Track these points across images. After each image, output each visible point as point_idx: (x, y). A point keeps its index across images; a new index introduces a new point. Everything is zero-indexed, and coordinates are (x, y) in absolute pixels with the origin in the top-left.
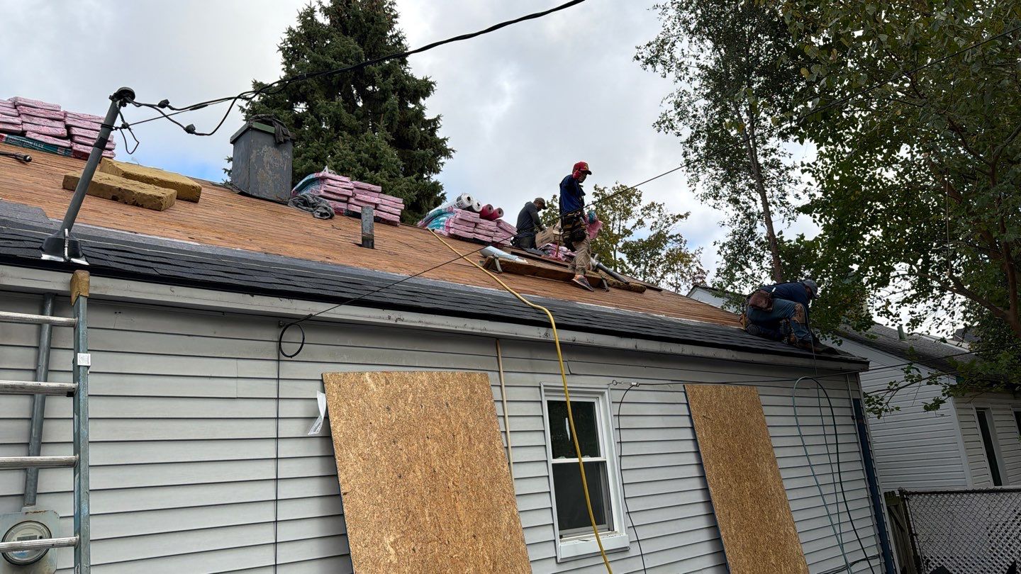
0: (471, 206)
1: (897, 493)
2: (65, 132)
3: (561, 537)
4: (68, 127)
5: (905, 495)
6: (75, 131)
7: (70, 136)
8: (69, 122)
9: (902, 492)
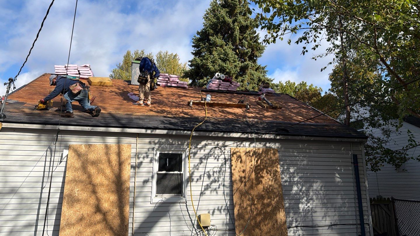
0: (220, 77)
1: (391, 199)
2: (78, 73)
3: (156, 196)
4: (79, 71)
5: (393, 200)
6: (80, 72)
7: (79, 74)
8: (79, 70)
9: (392, 198)
